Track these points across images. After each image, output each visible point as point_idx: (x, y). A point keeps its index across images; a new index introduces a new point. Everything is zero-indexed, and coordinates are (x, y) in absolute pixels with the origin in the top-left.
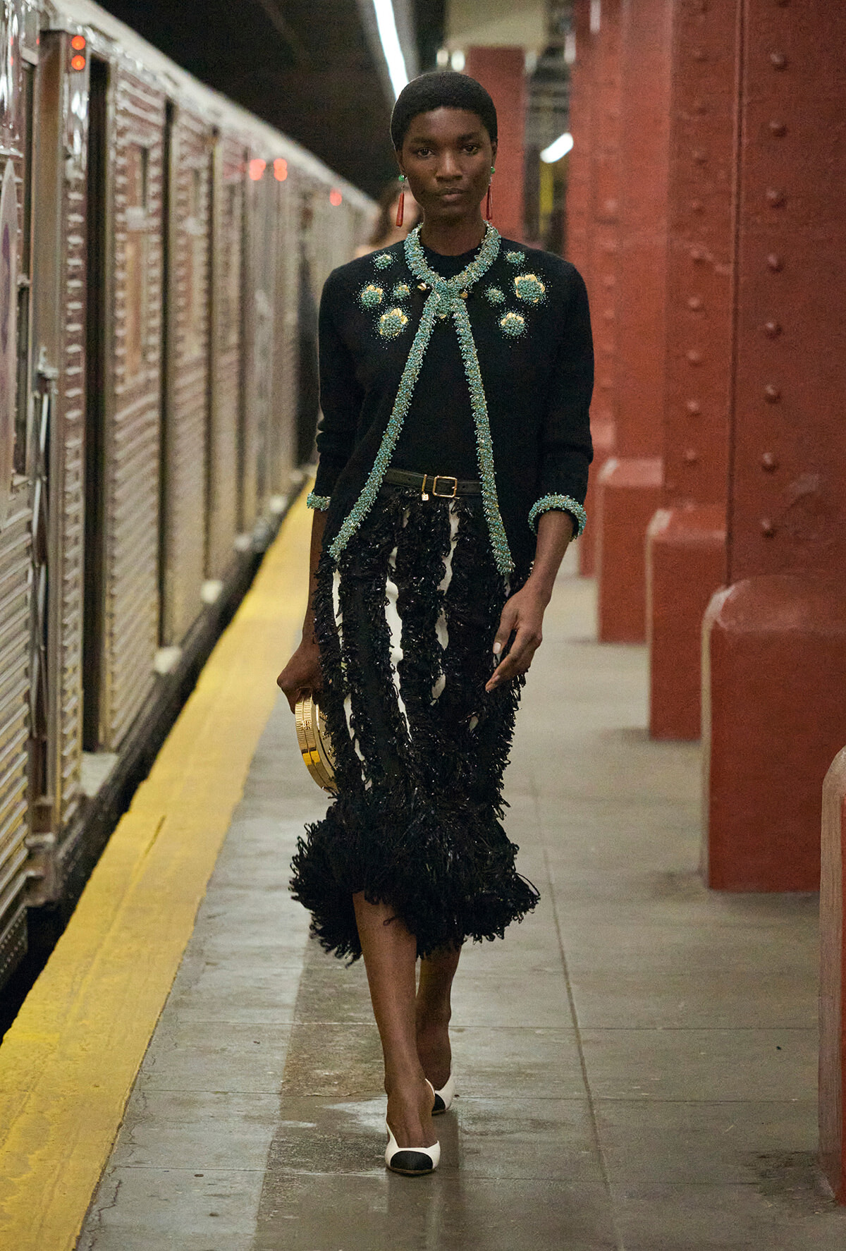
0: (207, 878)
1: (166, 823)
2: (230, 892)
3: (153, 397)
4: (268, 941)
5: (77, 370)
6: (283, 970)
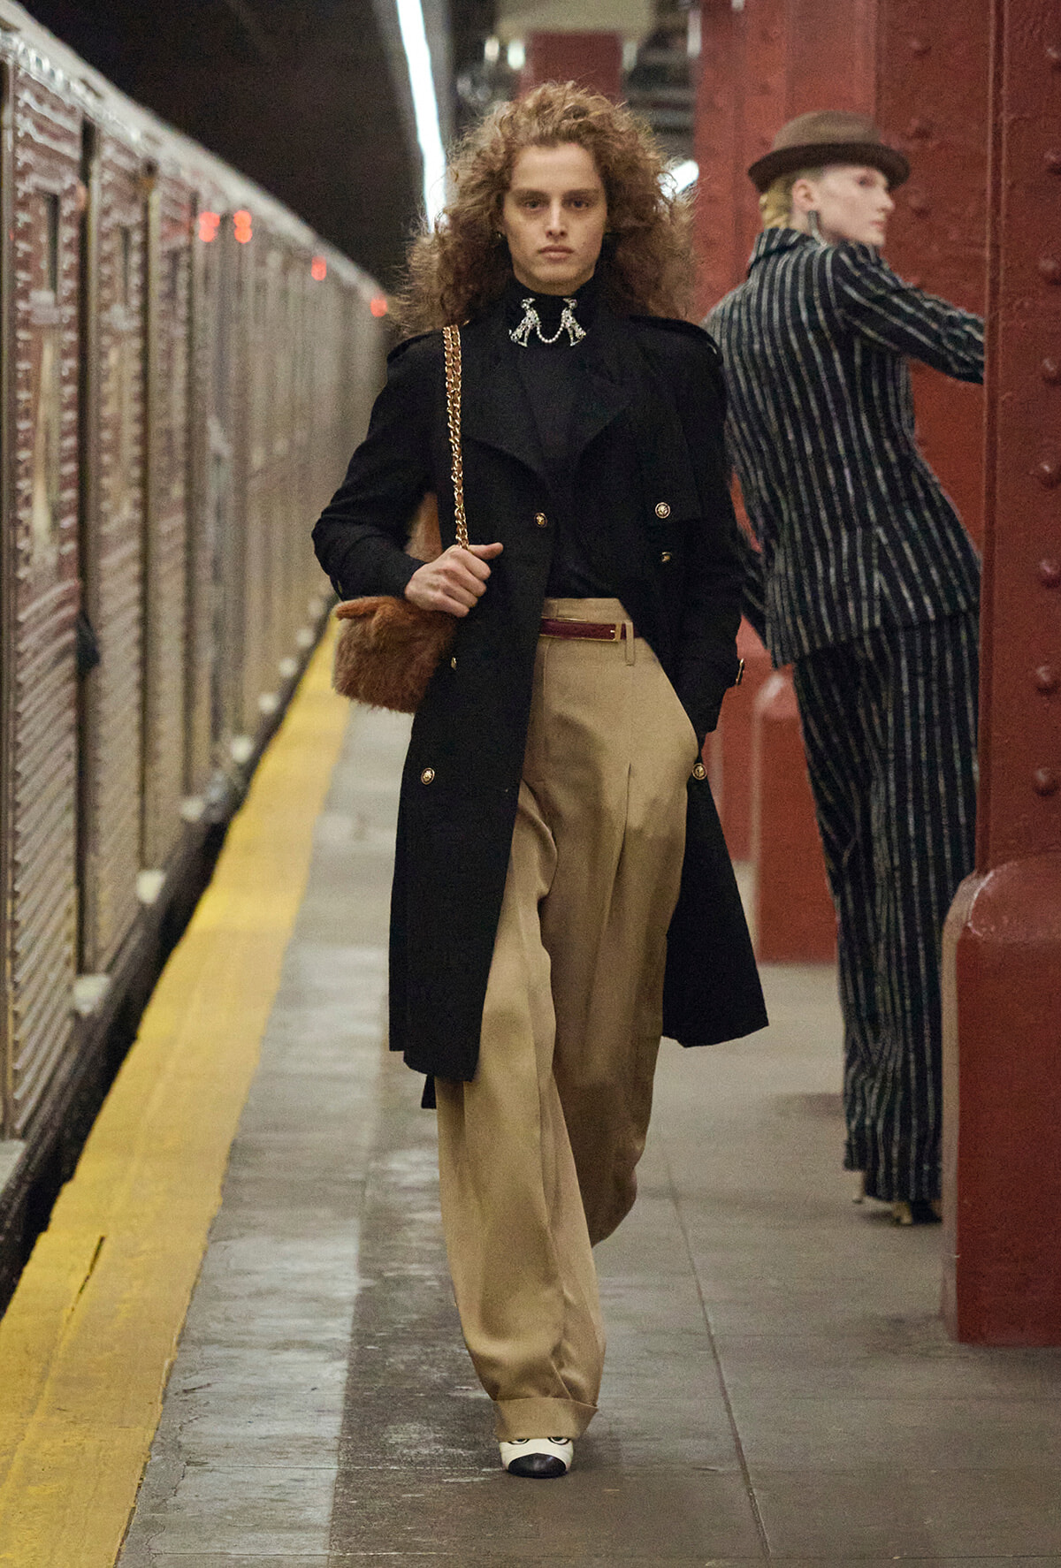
0: (177, 1331)
1: (106, 1246)
2: (213, 1352)
4: (278, 1429)
6: (306, 1472)
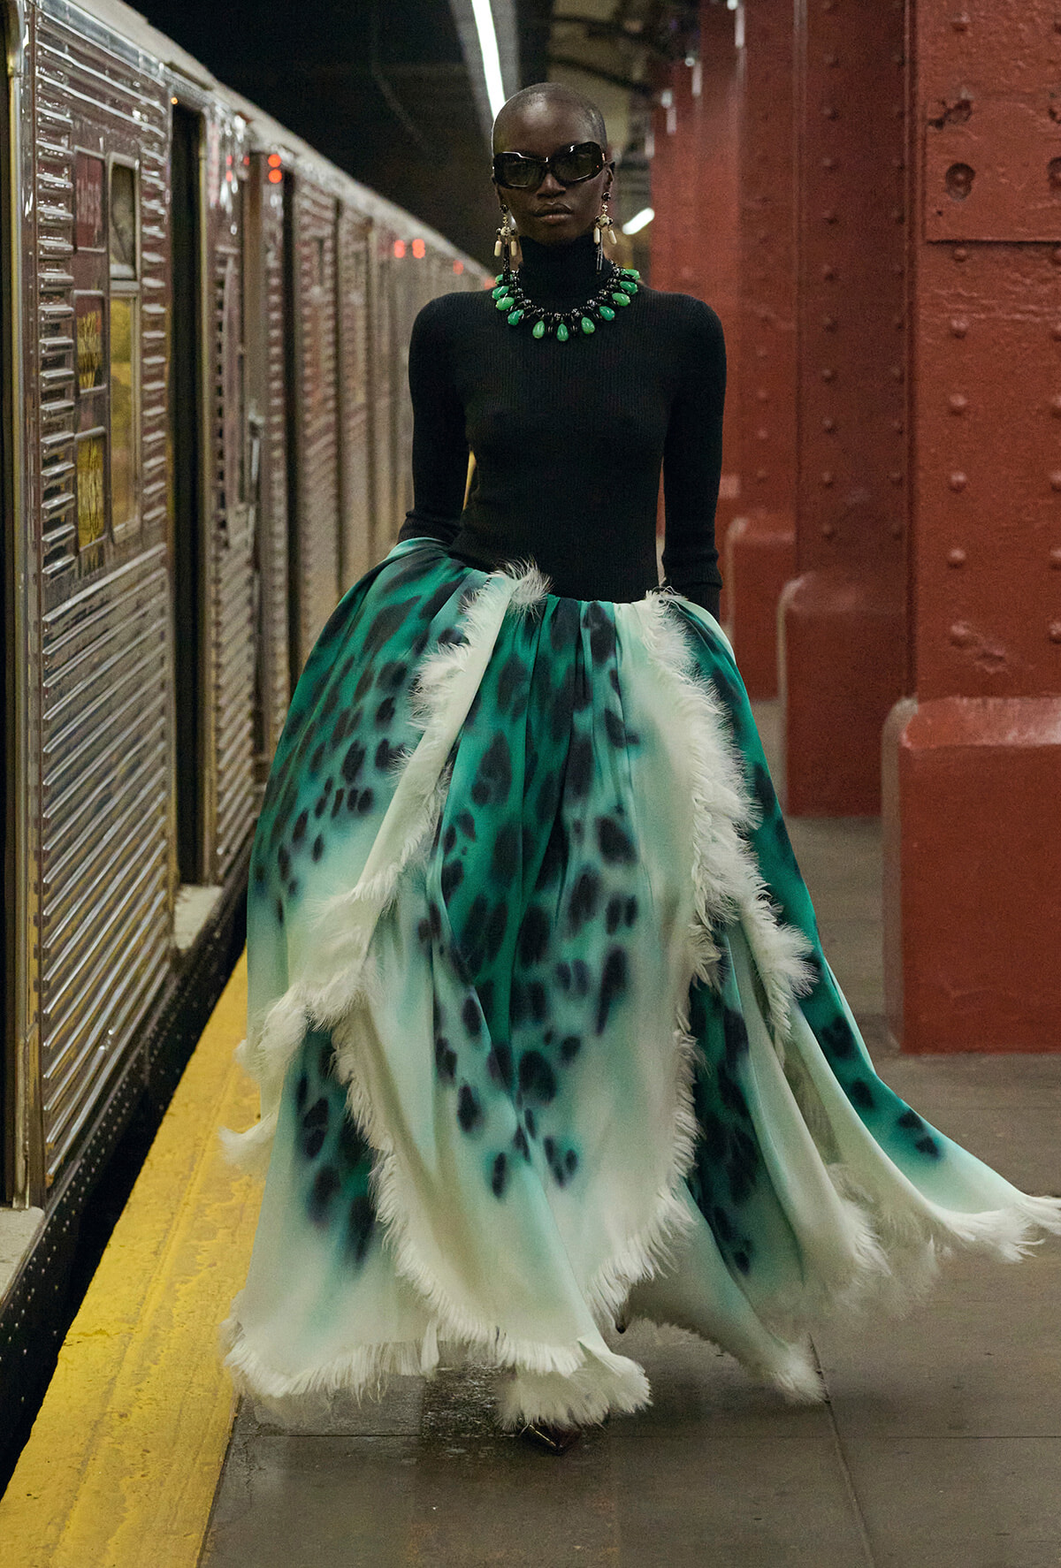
3: (330, 437)
5: (277, 419)
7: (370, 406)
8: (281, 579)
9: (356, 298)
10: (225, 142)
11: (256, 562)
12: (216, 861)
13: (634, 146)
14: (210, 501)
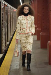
3: (10, 23)
5: (6, 22)
7: (13, 21)
8: (7, 33)
9: (11, 14)
10: (2, 4)
11: (5, 32)
12: (2, 52)
13: (30, 4)
14: (2, 28)
